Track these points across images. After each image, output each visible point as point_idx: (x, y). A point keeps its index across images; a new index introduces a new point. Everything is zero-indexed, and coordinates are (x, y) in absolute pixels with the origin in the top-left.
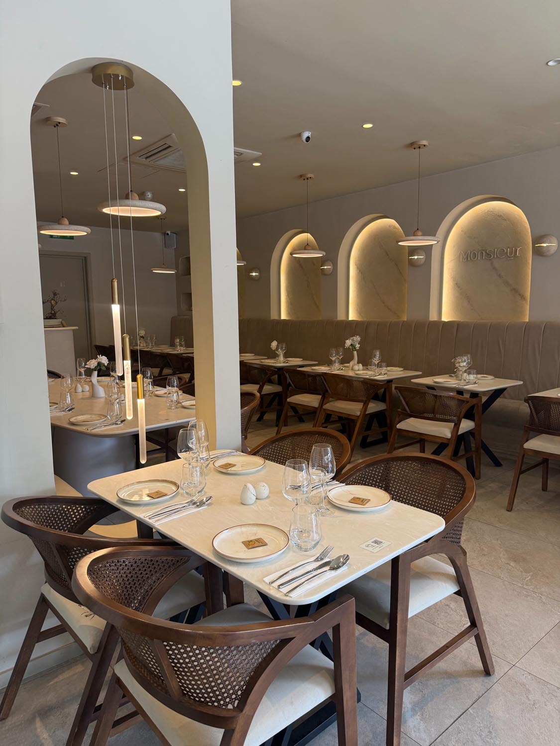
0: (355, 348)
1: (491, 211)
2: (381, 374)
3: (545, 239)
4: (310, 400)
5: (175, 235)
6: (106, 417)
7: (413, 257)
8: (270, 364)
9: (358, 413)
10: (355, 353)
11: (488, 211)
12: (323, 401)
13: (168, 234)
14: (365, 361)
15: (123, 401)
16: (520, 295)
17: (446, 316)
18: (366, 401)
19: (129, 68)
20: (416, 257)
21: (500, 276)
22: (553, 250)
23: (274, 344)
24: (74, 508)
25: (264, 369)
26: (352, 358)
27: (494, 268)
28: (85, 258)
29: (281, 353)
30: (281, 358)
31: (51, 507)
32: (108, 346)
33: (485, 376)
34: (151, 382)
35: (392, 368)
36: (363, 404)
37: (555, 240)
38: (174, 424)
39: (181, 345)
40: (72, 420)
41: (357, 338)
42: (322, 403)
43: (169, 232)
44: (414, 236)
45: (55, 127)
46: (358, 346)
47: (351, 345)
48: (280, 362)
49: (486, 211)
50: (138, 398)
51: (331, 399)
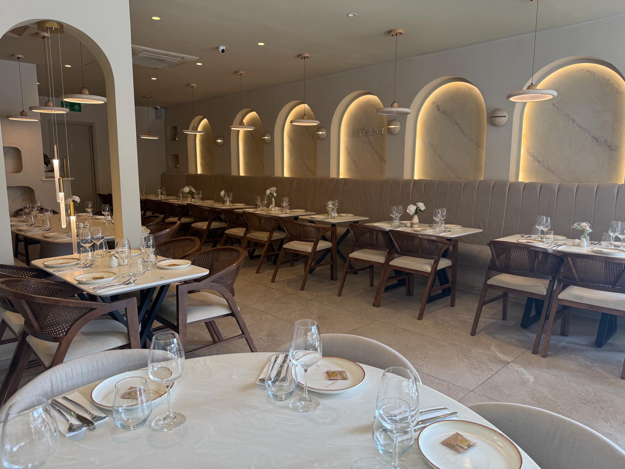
0: (273, 196)
1: (368, 102)
2: (285, 213)
3: (392, 123)
4: (239, 232)
5: (164, 109)
6: (68, 233)
7: (318, 133)
8: (218, 207)
9: (266, 240)
10: (273, 199)
11: (366, 102)
12: (247, 232)
13: (158, 109)
14: (279, 205)
15: (86, 226)
16: (384, 160)
17: (343, 175)
18: (271, 231)
19: (61, 25)
20: (320, 133)
21: (373, 147)
22: (397, 131)
23: (222, 193)
24: (22, 272)
25: (213, 211)
26: (271, 203)
27: (370, 142)
28: (91, 126)
29: (228, 200)
30: (228, 203)
31: (7, 270)
32: (107, 194)
33: (349, 214)
34: (91, 211)
35: (298, 210)
36: (269, 233)
37: (399, 123)
38: (112, 239)
39: (162, 194)
40: (46, 235)
41: (274, 189)
42: (246, 233)
43: (159, 107)
44: (302, 119)
45: (43, 38)
46: (275, 194)
47: (270, 193)
48: (228, 205)
49: (365, 101)
50: (71, 216)
51: (252, 231)
